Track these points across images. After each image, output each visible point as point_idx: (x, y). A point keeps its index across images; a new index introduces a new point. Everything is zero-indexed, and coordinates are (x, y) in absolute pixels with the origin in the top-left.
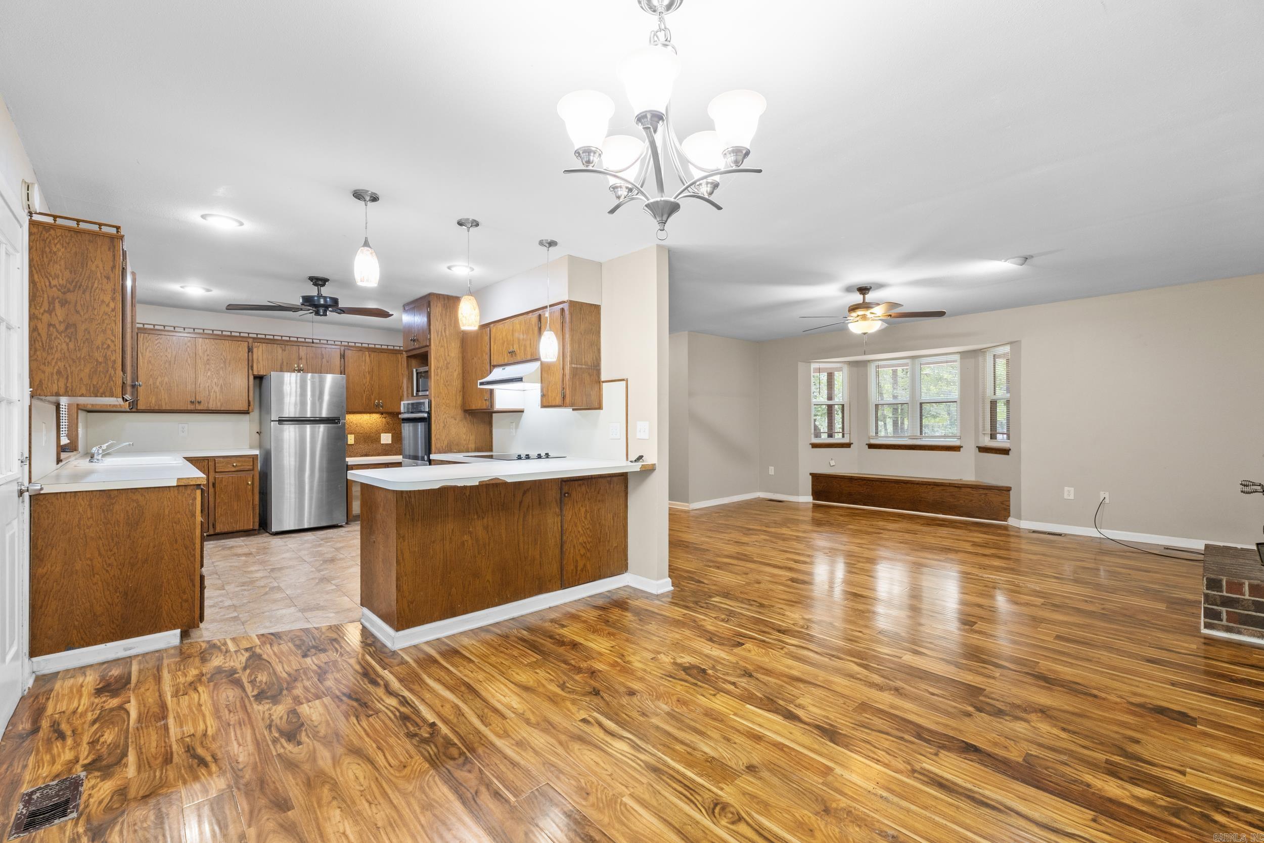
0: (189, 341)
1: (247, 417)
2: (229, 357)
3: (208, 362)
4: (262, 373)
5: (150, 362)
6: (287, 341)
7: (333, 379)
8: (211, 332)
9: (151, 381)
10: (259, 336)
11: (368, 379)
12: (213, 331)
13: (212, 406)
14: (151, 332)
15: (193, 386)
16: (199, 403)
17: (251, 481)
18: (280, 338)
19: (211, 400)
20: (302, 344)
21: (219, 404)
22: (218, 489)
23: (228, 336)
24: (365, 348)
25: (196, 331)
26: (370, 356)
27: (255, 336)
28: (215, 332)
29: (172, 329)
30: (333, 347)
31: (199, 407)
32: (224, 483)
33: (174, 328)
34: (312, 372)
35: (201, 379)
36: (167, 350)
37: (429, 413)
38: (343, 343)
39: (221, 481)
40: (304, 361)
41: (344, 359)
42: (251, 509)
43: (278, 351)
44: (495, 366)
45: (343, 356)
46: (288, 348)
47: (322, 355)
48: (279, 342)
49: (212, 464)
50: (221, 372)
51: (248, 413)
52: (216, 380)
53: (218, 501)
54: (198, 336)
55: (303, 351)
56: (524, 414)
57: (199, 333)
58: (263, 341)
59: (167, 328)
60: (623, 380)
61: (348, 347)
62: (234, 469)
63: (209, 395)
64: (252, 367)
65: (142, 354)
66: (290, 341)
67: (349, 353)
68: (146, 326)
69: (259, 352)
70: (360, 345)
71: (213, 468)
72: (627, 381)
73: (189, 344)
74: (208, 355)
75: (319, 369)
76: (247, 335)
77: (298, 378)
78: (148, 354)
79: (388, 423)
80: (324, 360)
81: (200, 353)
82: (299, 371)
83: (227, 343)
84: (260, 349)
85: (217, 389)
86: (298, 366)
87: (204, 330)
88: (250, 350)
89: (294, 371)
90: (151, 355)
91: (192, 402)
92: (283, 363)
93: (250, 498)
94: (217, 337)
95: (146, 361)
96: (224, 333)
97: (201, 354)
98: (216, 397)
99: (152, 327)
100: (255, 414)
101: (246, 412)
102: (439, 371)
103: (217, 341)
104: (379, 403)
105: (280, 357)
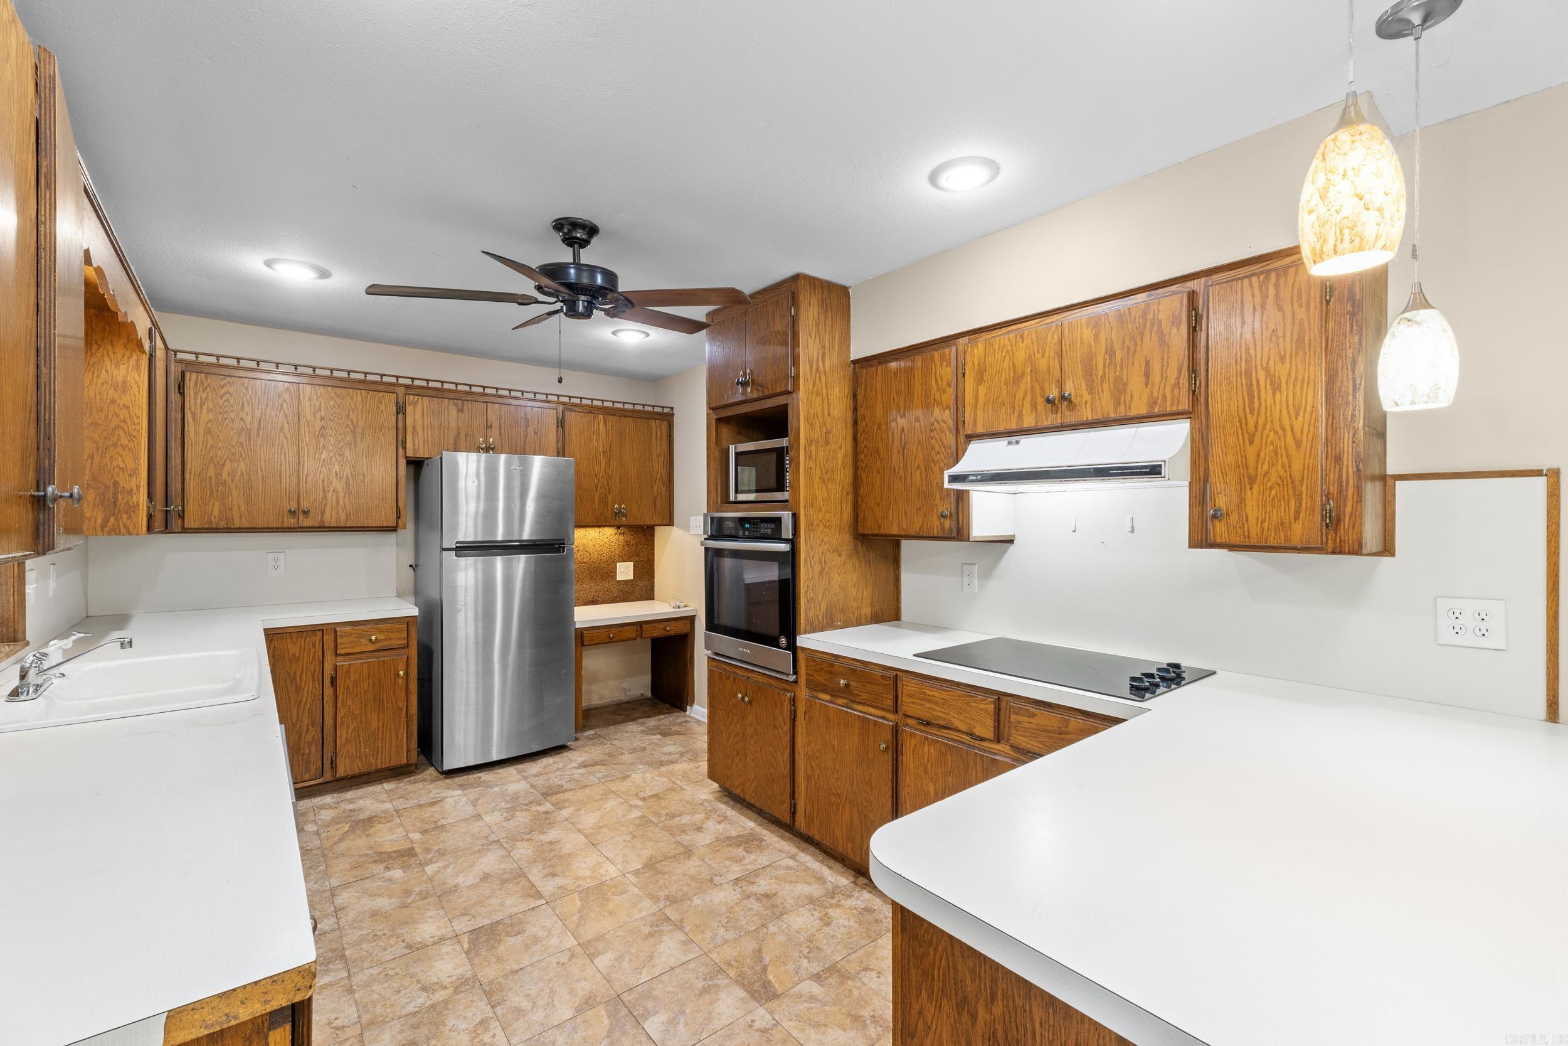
0: (287, 390)
1: (392, 538)
2: (361, 423)
3: (322, 433)
4: (421, 454)
5: (208, 431)
6: (465, 392)
7: (545, 464)
8: (328, 373)
9: (211, 472)
10: (416, 383)
11: (603, 465)
12: (332, 370)
13: (329, 519)
14: (213, 370)
15: (295, 480)
16: (306, 513)
17: (406, 668)
18: (453, 387)
19: (328, 509)
20: (492, 399)
21: (343, 516)
22: (340, 690)
23: (360, 381)
24: (597, 407)
25: (300, 369)
26: (605, 424)
27: (409, 382)
28: (336, 374)
29: (253, 365)
30: (544, 405)
31: (305, 522)
32: (353, 677)
33: (258, 362)
34: (510, 453)
35: (309, 465)
36: (243, 408)
37: (793, 542)
38: (561, 399)
39: (348, 671)
40: (495, 431)
41: (563, 427)
42: (403, 725)
43: (451, 413)
44: (970, 438)
45: (561, 423)
46: (468, 406)
47: (526, 419)
48: (452, 395)
49: (328, 638)
50: (347, 453)
51: (396, 530)
52: (336, 468)
53: (341, 712)
54: (304, 380)
55: (494, 411)
56: (1012, 548)
57: (305, 375)
58: (423, 392)
59: (243, 363)
60: (1538, 473)
61: (569, 407)
62: (371, 648)
63: (325, 498)
64: (404, 442)
65: (194, 414)
66: (470, 393)
67: (571, 417)
68: (202, 358)
69: (418, 412)
70: (589, 402)
71: (332, 646)
72: (1553, 476)
73: (286, 396)
74: (322, 419)
75: (521, 448)
76: (393, 380)
77: (482, 465)
78: (205, 416)
79: (628, 544)
80: (530, 430)
81: (307, 411)
82: (487, 450)
83: (358, 395)
84: (419, 408)
85: (339, 485)
86: (486, 441)
87: (314, 369)
88: (400, 410)
89: (478, 449)
90: (211, 416)
91: (292, 513)
92: (458, 434)
93: (402, 704)
94: (339, 383)
95: (201, 430)
96: (353, 375)
97: (309, 417)
98: (338, 501)
99: (213, 360)
100: (407, 533)
101: (393, 529)
102: (813, 448)
103: (339, 391)
104: (620, 509)
105: (453, 424)
